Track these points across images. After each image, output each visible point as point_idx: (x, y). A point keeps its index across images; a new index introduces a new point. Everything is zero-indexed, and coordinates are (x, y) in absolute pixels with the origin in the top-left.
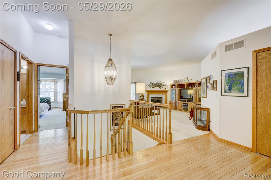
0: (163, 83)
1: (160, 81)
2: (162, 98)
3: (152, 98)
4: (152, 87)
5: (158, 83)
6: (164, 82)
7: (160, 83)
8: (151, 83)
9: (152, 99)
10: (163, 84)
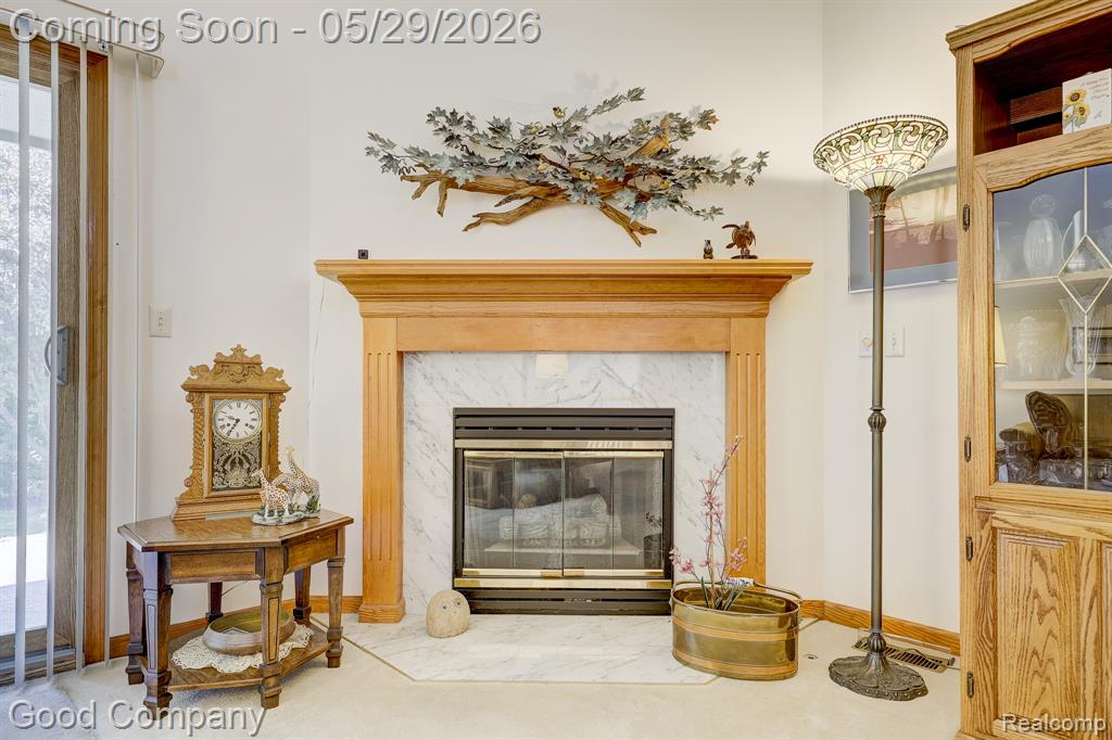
0: (684, 129)
1: (636, 95)
2: (659, 423)
3: (469, 422)
4: (464, 205)
5: (595, 128)
6: (707, 119)
7: (620, 122)
8: (451, 124)
9: (475, 447)
10: (689, 148)
